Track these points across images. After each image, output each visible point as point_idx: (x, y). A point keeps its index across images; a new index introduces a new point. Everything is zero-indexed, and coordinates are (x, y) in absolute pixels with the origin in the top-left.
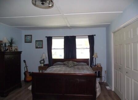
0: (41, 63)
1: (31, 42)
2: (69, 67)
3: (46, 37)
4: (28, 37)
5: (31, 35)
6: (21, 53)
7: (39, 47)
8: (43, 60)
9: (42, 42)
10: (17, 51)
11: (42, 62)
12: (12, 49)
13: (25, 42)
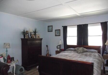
0: (57, 48)
1: (52, 31)
2: (78, 53)
3: (62, 26)
4: (50, 27)
5: (52, 26)
6: (42, 40)
7: (57, 35)
8: (60, 46)
9: (59, 31)
10: (39, 38)
11: (59, 47)
12: (36, 36)
13: (48, 32)
